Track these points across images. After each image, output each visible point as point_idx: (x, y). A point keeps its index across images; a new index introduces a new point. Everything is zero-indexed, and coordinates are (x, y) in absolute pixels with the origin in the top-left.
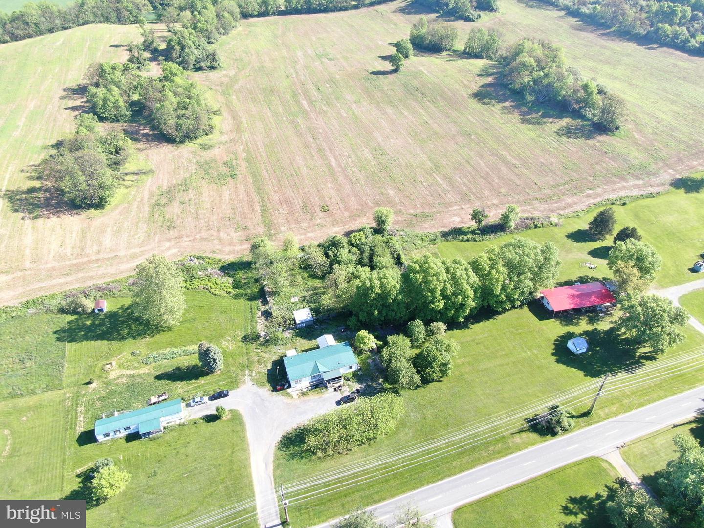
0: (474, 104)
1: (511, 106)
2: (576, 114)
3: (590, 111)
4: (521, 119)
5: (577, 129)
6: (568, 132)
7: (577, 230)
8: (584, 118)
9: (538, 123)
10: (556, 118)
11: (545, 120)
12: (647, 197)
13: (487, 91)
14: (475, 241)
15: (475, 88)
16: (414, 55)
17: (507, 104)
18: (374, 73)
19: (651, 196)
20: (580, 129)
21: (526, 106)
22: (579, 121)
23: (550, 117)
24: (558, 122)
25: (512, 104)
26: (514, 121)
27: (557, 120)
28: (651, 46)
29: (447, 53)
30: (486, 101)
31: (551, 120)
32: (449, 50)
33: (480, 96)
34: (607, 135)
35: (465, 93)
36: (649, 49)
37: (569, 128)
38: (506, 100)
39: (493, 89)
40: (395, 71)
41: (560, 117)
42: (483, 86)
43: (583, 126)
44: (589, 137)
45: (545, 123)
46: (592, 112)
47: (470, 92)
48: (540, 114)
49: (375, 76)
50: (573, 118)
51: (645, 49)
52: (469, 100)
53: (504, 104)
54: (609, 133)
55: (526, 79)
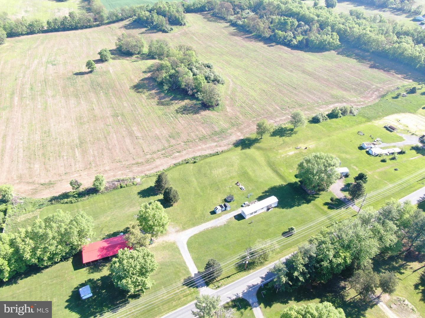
0: (133, 93)
1: (155, 93)
2: (193, 97)
3: (201, 94)
4: (158, 102)
5: (191, 107)
6: (185, 110)
7: (149, 187)
8: (197, 99)
9: (167, 104)
10: (180, 100)
11: (173, 102)
12: (214, 155)
13: (144, 83)
14: (72, 203)
15: (136, 81)
16: (113, 59)
17: (154, 91)
18: (77, 74)
19: (217, 154)
20: (193, 107)
21: (164, 93)
22: (194, 102)
23: (176, 100)
24: (181, 103)
25: (156, 91)
26: (153, 104)
27: (181, 101)
28: (272, 44)
29: (136, 56)
30: (140, 90)
31: (176, 102)
32: (138, 54)
33: (138, 87)
34: (209, 110)
35: (128, 85)
36: (269, 46)
37: (186, 107)
38: (153, 89)
39: (148, 82)
40: (91, 72)
41: (183, 99)
42: (142, 80)
43: (195, 105)
44: (196, 112)
45: (172, 104)
46: (202, 95)
47: (132, 85)
48: (171, 98)
49: (76, 76)
50: (190, 100)
51: (268, 46)
52: (130, 90)
53: (151, 92)
54: (211, 108)
55: (164, 75)
